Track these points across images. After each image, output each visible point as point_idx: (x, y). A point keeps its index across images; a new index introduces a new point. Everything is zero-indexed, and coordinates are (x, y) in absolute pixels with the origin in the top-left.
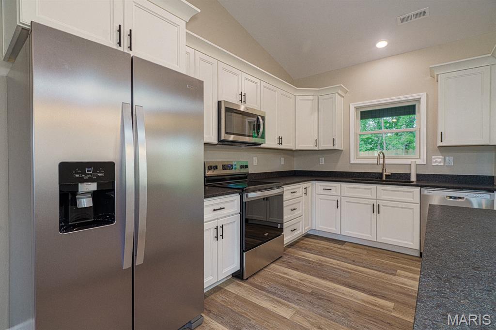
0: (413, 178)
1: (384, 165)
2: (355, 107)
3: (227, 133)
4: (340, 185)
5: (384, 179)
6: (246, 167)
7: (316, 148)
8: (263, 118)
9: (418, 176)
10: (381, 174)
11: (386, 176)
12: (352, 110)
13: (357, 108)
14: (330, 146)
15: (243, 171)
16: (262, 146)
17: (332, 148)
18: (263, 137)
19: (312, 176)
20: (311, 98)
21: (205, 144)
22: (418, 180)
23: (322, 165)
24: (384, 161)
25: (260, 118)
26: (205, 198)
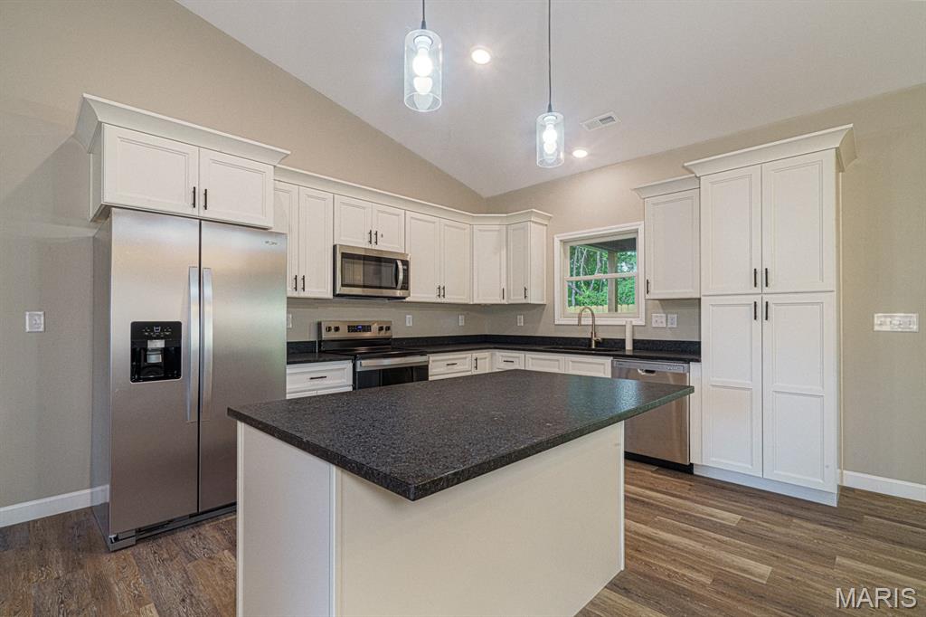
0: (629, 346)
1: (594, 326)
2: (561, 241)
3: (343, 285)
4: (523, 355)
5: (593, 347)
6: (388, 328)
7: (505, 302)
8: (405, 263)
9: (635, 342)
10: (590, 340)
11: (597, 343)
12: (557, 244)
13: (564, 242)
14: (520, 299)
15: (383, 334)
16: (407, 299)
17: (524, 301)
18: (405, 286)
19: (485, 342)
20: (497, 228)
21: (288, 298)
22: (634, 348)
23: (521, 327)
24: (593, 321)
25: (399, 263)
26: (288, 363)
